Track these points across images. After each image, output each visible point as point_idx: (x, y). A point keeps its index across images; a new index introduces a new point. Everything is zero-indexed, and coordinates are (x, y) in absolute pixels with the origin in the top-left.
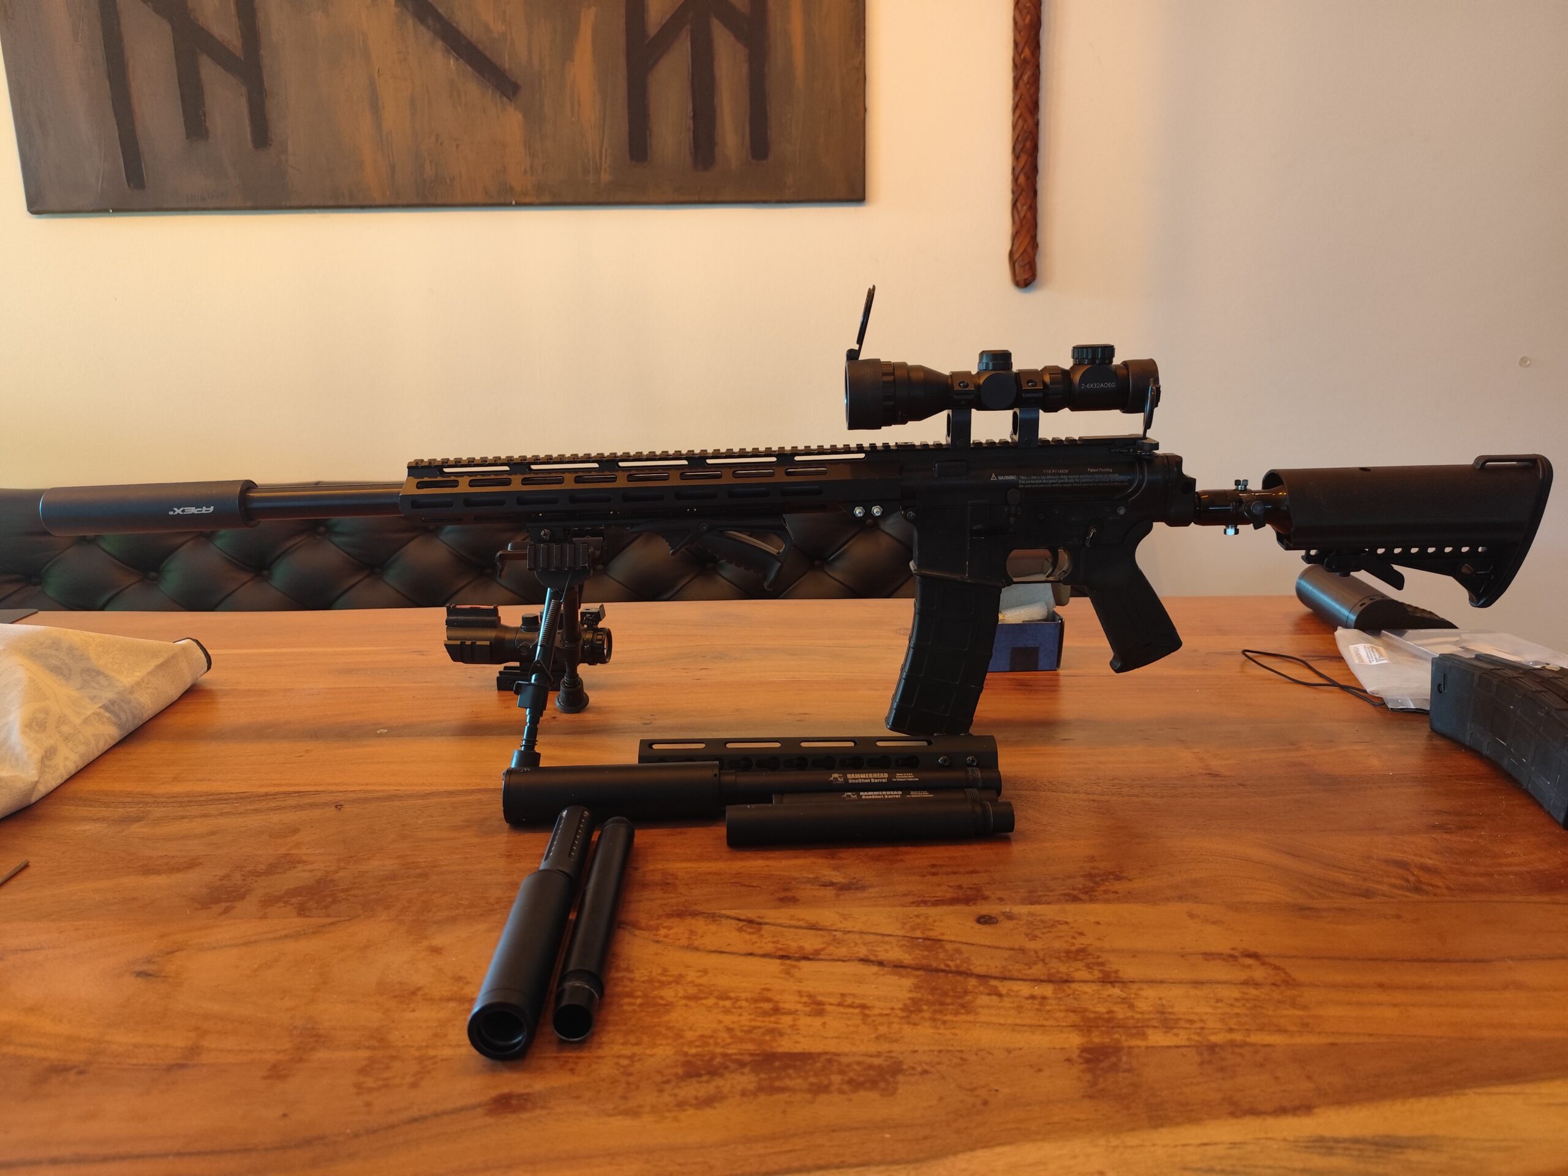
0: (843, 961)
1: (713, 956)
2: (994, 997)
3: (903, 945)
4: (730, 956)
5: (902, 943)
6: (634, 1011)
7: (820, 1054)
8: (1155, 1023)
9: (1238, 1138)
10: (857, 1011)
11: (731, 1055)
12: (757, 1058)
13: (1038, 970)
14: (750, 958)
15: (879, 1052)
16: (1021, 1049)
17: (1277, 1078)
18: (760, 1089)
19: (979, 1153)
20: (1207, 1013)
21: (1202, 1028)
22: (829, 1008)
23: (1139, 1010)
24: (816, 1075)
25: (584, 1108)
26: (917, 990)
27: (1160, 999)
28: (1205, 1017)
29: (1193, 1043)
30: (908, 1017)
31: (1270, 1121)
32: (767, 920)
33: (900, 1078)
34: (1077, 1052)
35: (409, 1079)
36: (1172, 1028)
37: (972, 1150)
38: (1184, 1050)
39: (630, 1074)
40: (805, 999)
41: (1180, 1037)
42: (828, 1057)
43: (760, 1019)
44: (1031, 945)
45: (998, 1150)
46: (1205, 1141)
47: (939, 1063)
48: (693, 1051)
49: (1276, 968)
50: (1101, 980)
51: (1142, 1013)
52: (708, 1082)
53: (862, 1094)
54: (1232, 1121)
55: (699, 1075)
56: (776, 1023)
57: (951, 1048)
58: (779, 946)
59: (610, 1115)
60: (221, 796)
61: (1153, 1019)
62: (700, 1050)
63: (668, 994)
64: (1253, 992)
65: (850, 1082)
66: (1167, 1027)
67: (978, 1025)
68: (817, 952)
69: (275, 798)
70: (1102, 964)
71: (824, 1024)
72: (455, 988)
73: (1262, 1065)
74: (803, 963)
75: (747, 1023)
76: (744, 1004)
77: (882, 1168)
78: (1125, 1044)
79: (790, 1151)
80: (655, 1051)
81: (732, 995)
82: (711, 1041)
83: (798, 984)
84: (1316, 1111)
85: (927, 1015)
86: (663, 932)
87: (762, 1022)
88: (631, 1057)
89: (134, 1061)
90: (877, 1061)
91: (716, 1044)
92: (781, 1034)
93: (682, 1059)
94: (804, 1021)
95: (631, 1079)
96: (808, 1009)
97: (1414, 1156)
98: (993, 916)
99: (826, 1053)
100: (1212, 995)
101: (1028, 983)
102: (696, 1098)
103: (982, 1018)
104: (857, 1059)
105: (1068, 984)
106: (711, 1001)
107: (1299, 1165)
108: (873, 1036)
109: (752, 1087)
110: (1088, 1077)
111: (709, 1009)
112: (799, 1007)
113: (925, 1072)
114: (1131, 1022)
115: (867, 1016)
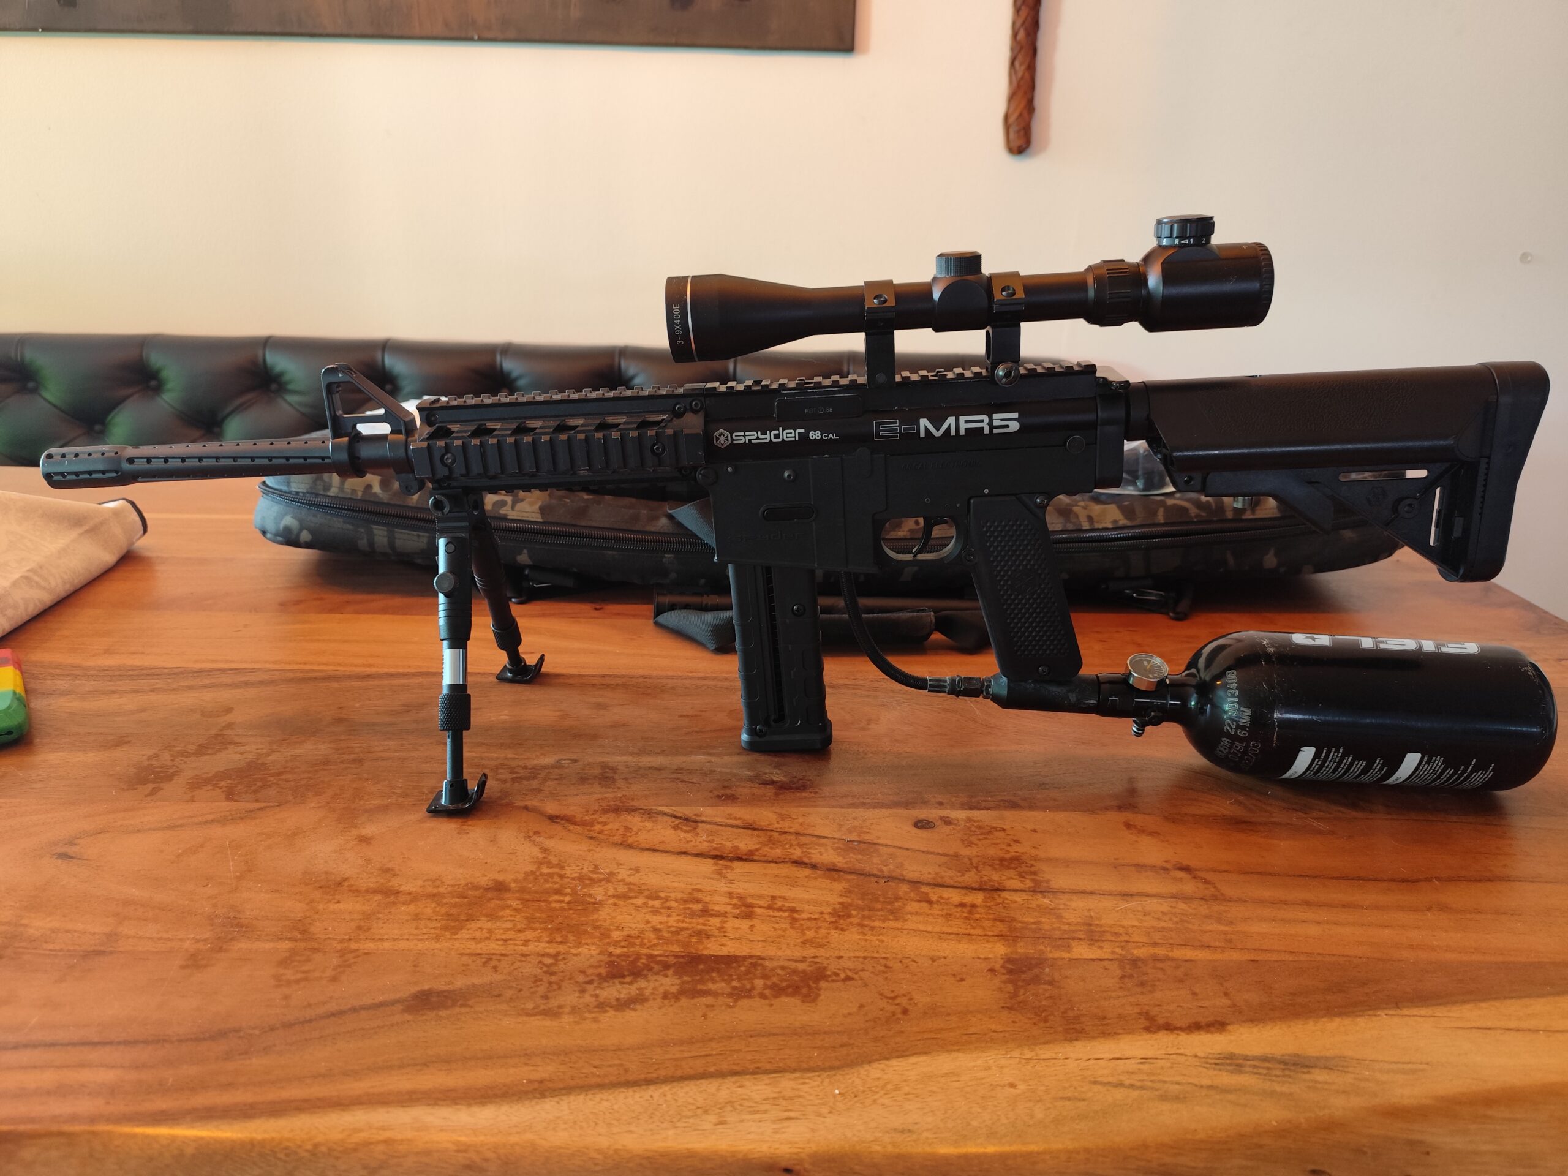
0: (776, 863)
1: (646, 853)
2: (924, 905)
3: (839, 848)
4: (664, 855)
5: (836, 845)
6: (562, 909)
7: (745, 958)
8: (1081, 935)
9: (1150, 1054)
10: (786, 914)
11: (656, 956)
12: (682, 960)
13: (970, 878)
14: (683, 857)
15: (804, 957)
16: (945, 958)
17: (1194, 994)
18: (682, 992)
19: (894, 1062)
20: (1133, 926)
21: (1127, 942)
22: (758, 911)
23: (1065, 920)
24: (739, 979)
25: (504, 1007)
26: (848, 895)
27: (1089, 910)
28: (1130, 930)
29: (1116, 956)
30: (836, 922)
31: (1183, 1038)
32: (704, 818)
33: (823, 984)
34: (1001, 962)
35: (329, 973)
36: (1097, 941)
37: (887, 1059)
38: (1106, 963)
39: (553, 974)
40: (735, 901)
41: (1105, 950)
42: (753, 961)
43: (687, 920)
44: (966, 852)
45: (913, 1059)
46: (1116, 1056)
47: (863, 970)
48: (618, 951)
49: (1207, 882)
50: (1031, 889)
51: (1069, 924)
52: (631, 983)
53: (785, 1000)
54: (1147, 1036)
55: (623, 976)
56: (705, 925)
57: (876, 955)
58: (715, 845)
59: (528, 1015)
60: (153, 671)
61: (1080, 931)
62: (625, 950)
63: (598, 892)
64: (1182, 906)
65: (773, 987)
66: (1092, 940)
67: (905, 932)
68: (751, 853)
69: (209, 675)
70: (1034, 873)
71: (752, 927)
72: (382, 881)
73: (1181, 981)
74: (736, 864)
75: (674, 924)
76: (673, 904)
77: (797, 1075)
78: (1051, 956)
79: (707, 1055)
80: (580, 950)
81: (662, 895)
82: (637, 941)
83: (729, 885)
84: (1230, 1027)
85: (855, 920)
86: (597, 827)
87: (690, 923)
88: (555, 956)
89: (51, 947)
90: (801, 966)
91: (642, 945)
92: (708, 937)
93: (605, 958)
94: (732, 924)
95: (553, 978)
96: (738, 911)
97: (1320, 1076)
98: (930, 820)
99: (751, 957)
100: (1140, 909)
101: (958, 890)
102: (618, 1000)
103: (910, 925)
104: (782, 963)
105: (999, 893)
106: (639, 901)
107: (1206, 1082)
108: (801, 940)
109: (674, 989)
110: (1010, 988)
111: (638, 908)
112: (729, 909)
113: (848, 978)
114: (1057, 934)
115: (795, 920)
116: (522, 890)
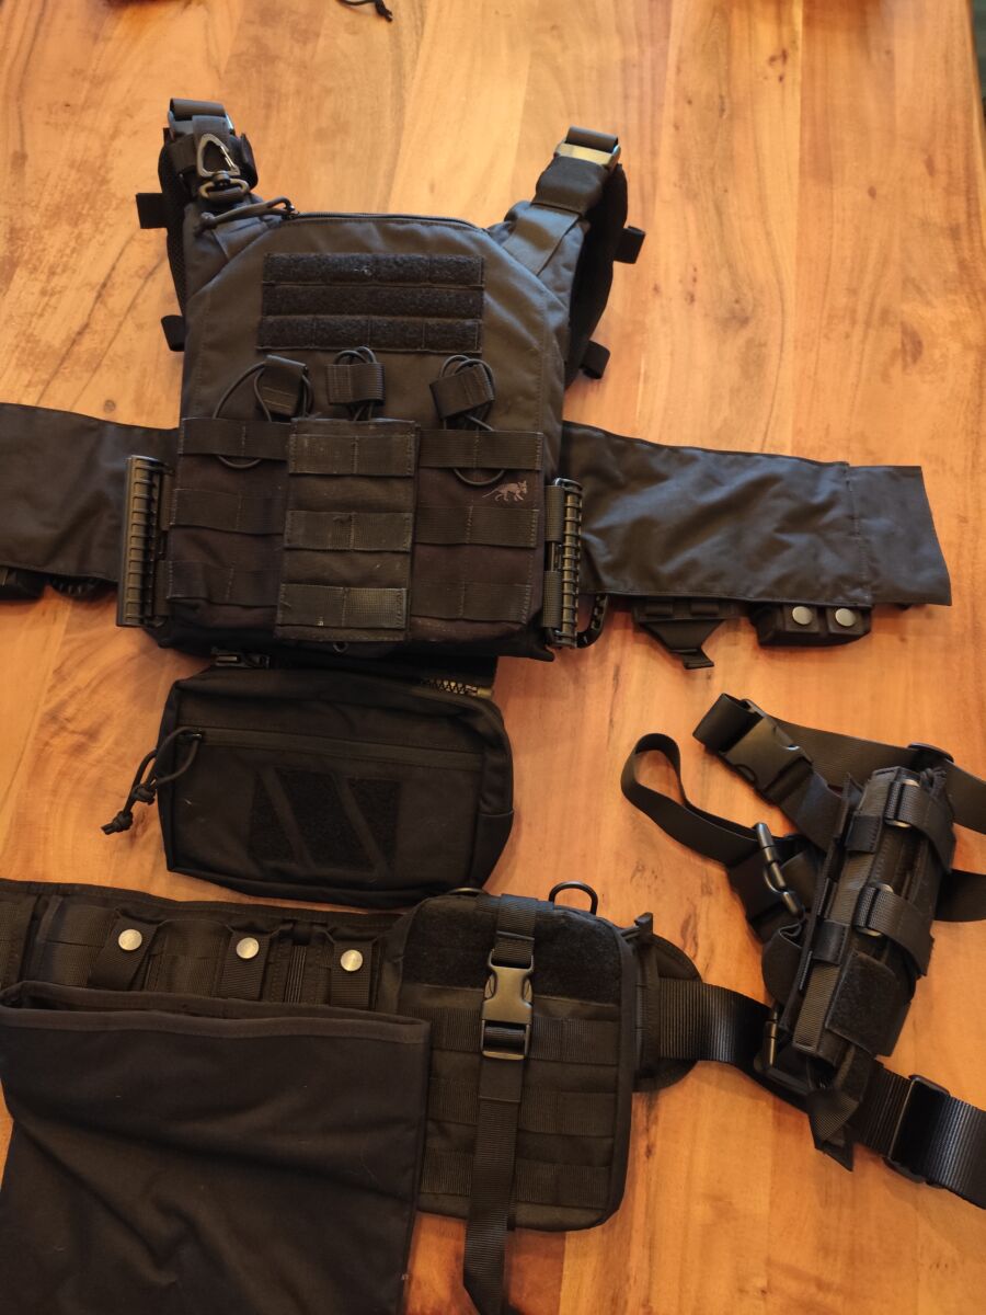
0: (90, 315)
1: (119, 251)
2: (26, 382)
7: (8, 287)
10: (39, 311)
11: (22, 248)
12: (15, 259)
14: (110, 268)
22: (46, 299)
26: (46, 345)
30: (24, 334)
32: (149, 283)
39: (23, 205)
40: (60, 289)
43: (48, 265)
48: (32, 232)
55: (11, 233)
56: (42, 272)
58: (117, 285)
62: (32, 235)
63: (87, 227)
68: (105, 304)
71: (33, 294)
74: (94, 294)
75: (46, 258)
76: (65, 259)
80: (38, 217)
81: (75, 255)
82: (37, 241)
83: (74, 288)
85: (23, 344)
87: (45, 266)
88: (37, 206)
91: (33, 243)
92: (31, 273)
93: (28, 227)
94: (37, 284)
96: (49, 288)
106: (72, 244)
111: (66, 244)
115: (32, 315)
116: (98, 191)
